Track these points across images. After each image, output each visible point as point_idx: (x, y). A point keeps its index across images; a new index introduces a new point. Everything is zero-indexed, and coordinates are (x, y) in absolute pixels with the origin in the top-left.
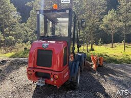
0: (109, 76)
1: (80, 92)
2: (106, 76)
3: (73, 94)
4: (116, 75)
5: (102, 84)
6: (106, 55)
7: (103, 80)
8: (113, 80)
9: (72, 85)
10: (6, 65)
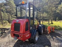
0: (56, 37)
1: (37, 45)
2: (54, 37)
3: (33, 46)
4: (61, 37)
5: (51, 41)
6: (59, 26)
7: (52, 39)
8: (58, 39)
9: (33, 41)
10: (9, 30)
